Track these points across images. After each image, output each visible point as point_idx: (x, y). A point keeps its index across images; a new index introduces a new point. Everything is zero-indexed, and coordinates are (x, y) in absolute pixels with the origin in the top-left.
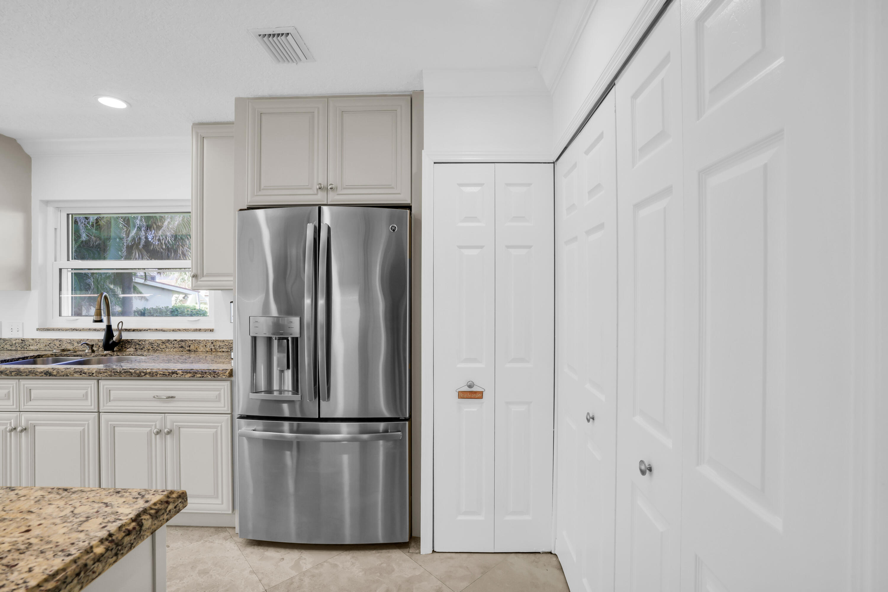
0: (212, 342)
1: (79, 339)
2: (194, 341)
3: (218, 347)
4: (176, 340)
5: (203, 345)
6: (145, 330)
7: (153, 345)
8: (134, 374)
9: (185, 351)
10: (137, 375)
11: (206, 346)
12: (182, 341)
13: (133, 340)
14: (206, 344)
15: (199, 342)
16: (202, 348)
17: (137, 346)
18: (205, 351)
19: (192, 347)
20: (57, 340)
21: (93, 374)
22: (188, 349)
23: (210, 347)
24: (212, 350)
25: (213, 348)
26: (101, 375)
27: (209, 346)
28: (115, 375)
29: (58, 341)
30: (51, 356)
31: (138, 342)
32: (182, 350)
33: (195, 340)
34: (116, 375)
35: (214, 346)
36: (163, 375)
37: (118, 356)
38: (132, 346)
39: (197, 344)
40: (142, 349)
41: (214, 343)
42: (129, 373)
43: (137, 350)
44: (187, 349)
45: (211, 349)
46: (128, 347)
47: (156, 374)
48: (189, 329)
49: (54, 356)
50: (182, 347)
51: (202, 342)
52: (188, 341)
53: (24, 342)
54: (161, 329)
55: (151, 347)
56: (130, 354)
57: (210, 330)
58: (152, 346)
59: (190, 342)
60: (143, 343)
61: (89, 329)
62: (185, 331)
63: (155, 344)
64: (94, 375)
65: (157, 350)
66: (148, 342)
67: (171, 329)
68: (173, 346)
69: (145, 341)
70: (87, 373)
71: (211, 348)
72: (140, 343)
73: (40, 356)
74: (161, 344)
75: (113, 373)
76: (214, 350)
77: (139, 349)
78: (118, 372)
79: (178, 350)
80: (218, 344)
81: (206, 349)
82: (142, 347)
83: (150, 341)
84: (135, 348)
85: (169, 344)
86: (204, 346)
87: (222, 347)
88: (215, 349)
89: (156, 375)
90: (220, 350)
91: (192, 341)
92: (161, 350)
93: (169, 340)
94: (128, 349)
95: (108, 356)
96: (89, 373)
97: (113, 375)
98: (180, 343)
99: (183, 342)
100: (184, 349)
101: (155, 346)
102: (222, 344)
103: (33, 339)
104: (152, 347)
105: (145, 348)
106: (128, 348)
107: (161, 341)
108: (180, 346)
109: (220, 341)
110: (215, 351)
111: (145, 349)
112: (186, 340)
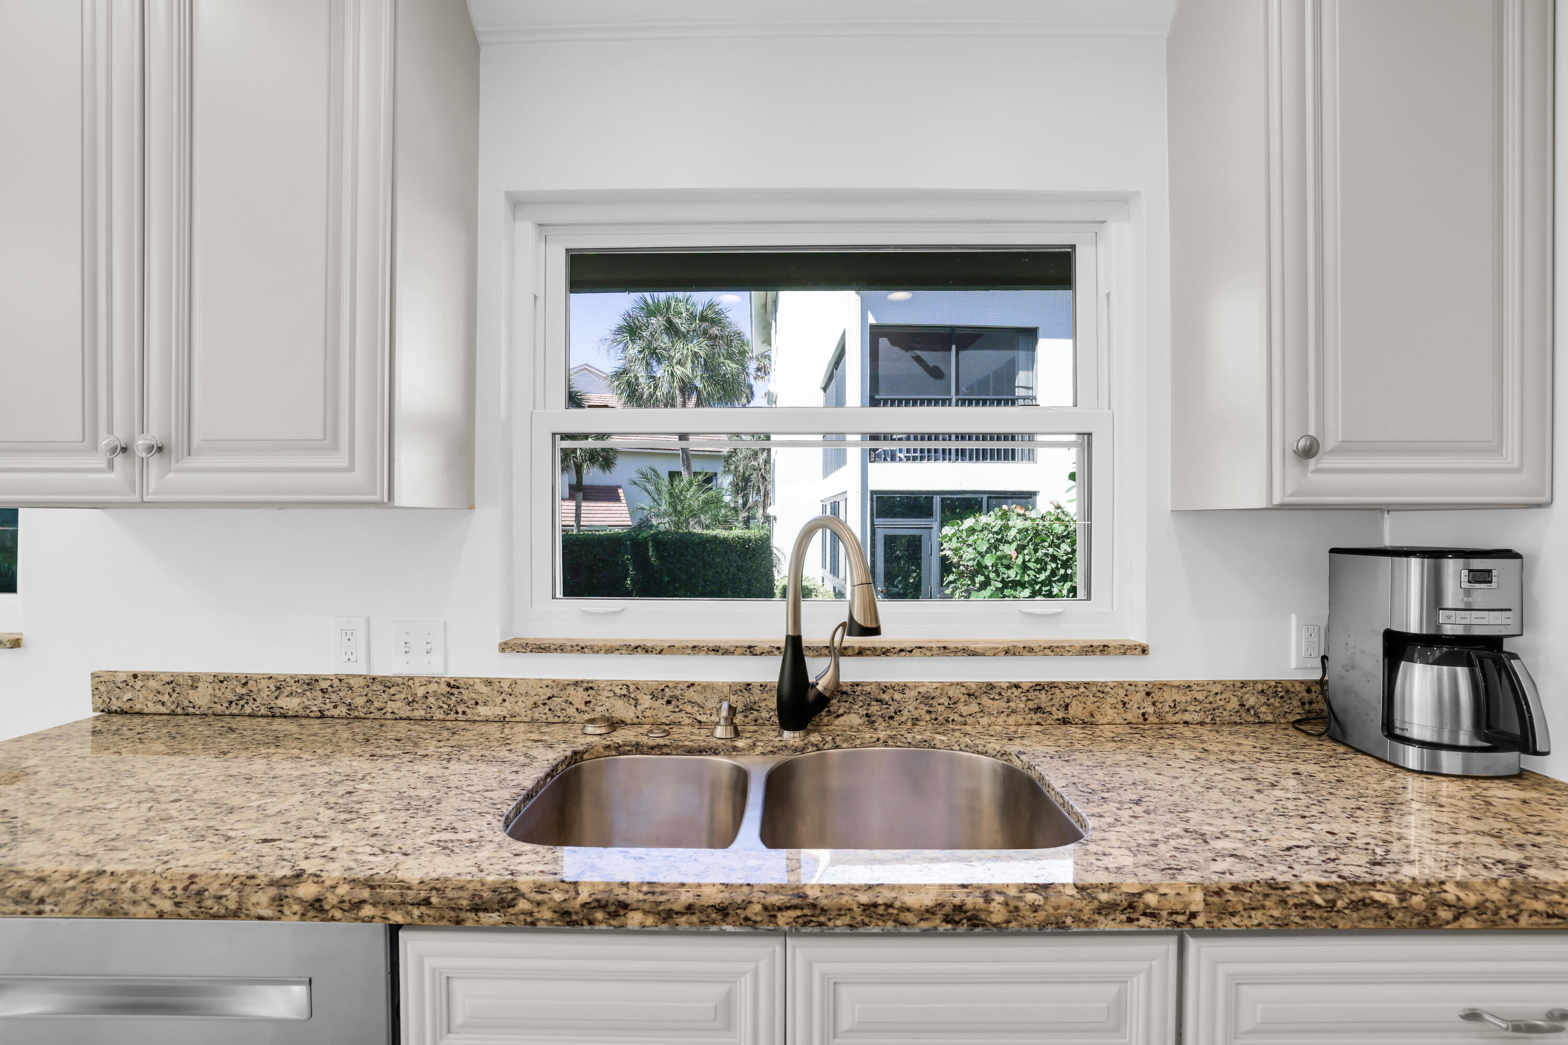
0: (1147, 690)
1: (660, 683)
2: (1082, 689)
3: (1167, 709)
4: (1017, 686)
5: (1114, 701)
6: (902, 650)
7: (934, 702)
8: (1400, 915)
9: (1049, 722)
10: (1416, 920)
11: (1124, 704)
12: (1039, 687)
13: (860, 688)
14: (1126, 699)
15: (1101, 690)
16: (1111, 712)
17: (875, 708)
18: (1122, 721)
19: (1076, 710)
20: (577, 684)
21: (1193, 915)
22: (1061, 715)
23: (1139, 708)
24: (1145, 720)
25: (1151, 710)
26: (1236, 920)
27: (1136, 706)
28: (1303, 918)
29: (580, 689)
30: (606, 753)
31: (876, 693)
32: (1040, 720)
33: (1087, 685)
34: (1312, 918)
35: (1154, 704)
36: (1549, 916)
37: (837, 747)
38: (857, 707)
39: (1095, 699)
40: (891, 718)
41: (1157, 695)
42: (1375, 911)
43: (874, 722)
44: (1055, 717)
45: (1143, 714)
46: (841, 711)
47: (1513, 912)
48: (1063, 647)
49: (614, 753)
50: (1038, 709)
51: (1112, 692)
52: (1063, 688)
53: (455, 691)
54: (960, 646)
55: (923, 712)
56: (878, 740)
57: (1139, 649)
58: (927, 708)
59: (1068, 693)
60: (897, 696)
61: (694, 647)
62: (1052, 654)
63: (941, 701)
64: (1199, 921)
65: (947, 721)
66: (914, 693)
67: (1001, 646)
68: (1006, 705)
69: (903, 688)
70: (1164, 914)
71: (1142, 711)
72: (886, 697)
73: (578, 757)
74: (962, 700)
75: (1294, 912)
76: (1152, 719)
77: (882, 716)
78: (1318, 907)
79: (1024, 719)
80: (1170, 696)
81: (1125, 716)
82: (892, 709)
83: (922, 690)
84: (867, 715)
85: (993, 699)
86: (1120, 706)
87: (1182, 706)
88: (1159, 715)
89: (1510, 917)
90: (1176, 718)
91: (1077, 688)
92: (962, 719)
93: (991, 686)
94: (841, 719)
95: (810, 749)
96: (1171, 914)
97: (1297, 919)
98: (1032, 695)
99: (1043, 692)
100: (1045, 715)
101: (941, 708)
102: (1184, 699)
103: (489, 682)
104: (929, 712)
105: (902, 715)
106: (838, 716)
107: (963, 690)
108: (1031, 705)
109: (1178, 687)
110: (1156, 720)
111: (903, 719)
112: (1052, 686)
